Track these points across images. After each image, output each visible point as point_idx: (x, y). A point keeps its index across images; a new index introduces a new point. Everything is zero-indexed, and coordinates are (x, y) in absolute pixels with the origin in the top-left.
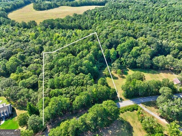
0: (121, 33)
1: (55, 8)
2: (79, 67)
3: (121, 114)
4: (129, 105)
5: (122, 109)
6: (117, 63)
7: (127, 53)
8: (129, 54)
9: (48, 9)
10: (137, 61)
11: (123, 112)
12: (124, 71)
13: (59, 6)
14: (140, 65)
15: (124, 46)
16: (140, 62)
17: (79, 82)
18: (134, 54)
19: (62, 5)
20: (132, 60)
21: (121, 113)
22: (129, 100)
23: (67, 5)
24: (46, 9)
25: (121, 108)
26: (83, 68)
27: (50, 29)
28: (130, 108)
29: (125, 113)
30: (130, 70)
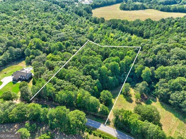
0: (178, 53)
1: (141, 10)
2: (92, 69)
3: (92, 135)
4: (110, 134)
5: (99, 132)
6: (143, 85)
7: (165, 80)
8: (167, 82)
9: (132, 9)
10: (171, 96)
11: (96, 136)
12: (150, 99)
13: (147, 8)
14: (172, 102)
15: (167, 70)
16: (174, 98)
17: (77, 82)
18: (173, 85)
19: (151, 8)
20: (165, 91)
21: (94, 134)
22: (115, 130)
23: (157, 9)
24: (130, 9)
25: (98, 130)
26: (96, 72)
27: (111, 28)
28: (107, 136)
29: (98, 137)
30: (158, 102)
